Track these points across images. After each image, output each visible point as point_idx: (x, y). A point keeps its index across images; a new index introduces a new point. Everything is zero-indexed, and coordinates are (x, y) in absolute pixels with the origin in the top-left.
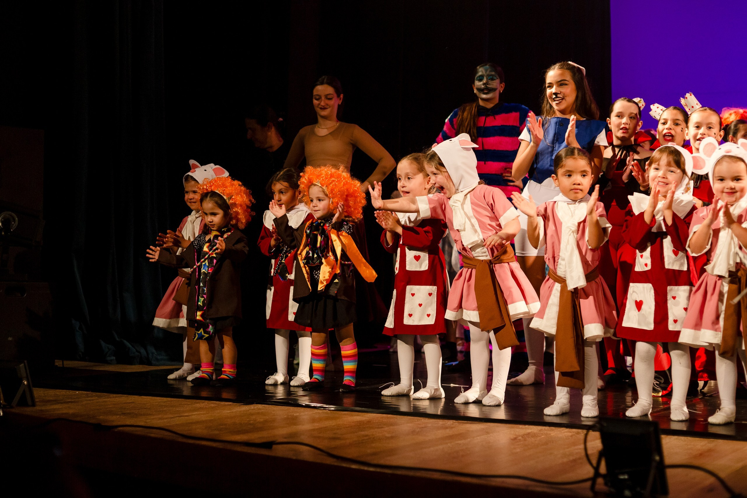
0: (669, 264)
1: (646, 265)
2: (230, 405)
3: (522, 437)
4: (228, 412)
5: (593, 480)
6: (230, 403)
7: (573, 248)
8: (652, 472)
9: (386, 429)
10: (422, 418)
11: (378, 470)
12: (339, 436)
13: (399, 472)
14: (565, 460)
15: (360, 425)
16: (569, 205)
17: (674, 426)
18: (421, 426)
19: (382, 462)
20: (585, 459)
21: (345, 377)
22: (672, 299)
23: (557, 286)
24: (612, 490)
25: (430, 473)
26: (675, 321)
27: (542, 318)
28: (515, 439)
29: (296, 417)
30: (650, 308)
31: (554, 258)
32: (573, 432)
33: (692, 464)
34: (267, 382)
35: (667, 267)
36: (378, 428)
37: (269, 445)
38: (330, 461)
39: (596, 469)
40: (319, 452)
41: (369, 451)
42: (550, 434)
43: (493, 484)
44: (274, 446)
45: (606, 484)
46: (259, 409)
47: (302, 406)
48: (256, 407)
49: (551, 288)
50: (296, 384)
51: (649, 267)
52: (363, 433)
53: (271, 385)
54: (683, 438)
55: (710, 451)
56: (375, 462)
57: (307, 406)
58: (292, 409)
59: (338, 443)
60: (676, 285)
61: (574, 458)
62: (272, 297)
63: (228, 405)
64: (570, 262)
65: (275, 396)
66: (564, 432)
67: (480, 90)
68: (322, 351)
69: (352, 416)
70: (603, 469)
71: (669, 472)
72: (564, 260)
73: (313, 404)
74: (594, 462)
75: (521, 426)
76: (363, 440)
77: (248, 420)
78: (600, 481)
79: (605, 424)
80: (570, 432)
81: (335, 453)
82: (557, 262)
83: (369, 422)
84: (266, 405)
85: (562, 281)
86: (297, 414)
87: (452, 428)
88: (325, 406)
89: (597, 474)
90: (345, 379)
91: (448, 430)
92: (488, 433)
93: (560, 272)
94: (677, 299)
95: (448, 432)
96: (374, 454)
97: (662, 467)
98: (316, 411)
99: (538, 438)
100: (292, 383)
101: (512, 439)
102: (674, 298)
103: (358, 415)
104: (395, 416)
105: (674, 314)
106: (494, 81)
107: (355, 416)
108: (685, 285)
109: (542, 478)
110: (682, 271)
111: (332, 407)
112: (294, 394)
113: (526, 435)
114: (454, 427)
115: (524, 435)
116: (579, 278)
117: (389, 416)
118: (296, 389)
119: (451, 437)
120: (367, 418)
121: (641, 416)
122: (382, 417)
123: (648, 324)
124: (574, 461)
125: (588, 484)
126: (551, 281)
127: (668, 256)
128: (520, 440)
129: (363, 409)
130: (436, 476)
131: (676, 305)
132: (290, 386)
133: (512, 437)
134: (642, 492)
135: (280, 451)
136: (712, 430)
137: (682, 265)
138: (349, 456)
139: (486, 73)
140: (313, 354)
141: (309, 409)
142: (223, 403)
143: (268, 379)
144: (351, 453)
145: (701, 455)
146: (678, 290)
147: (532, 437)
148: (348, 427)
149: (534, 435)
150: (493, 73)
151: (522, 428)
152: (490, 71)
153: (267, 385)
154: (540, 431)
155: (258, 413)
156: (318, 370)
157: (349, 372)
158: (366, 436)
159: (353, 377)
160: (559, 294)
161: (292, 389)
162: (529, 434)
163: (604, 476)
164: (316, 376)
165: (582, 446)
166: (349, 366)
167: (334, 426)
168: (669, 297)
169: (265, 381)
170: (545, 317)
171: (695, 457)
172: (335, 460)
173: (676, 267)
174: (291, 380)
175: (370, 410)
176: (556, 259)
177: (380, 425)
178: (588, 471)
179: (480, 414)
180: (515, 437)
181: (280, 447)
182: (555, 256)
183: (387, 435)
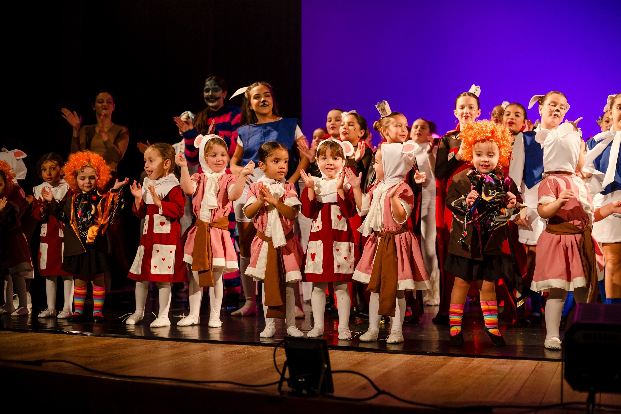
0: (334, 226)
1: (318, 227)
2: (10, 333)
3: (231, 353)
4: (8, 338)
5: (280, 383)
6: (10, 332)
7: (276, 217)
8: (322, 376)
9: (130, 349)
10: (157, 341)
11: (122, 379)
12: (93, 355)
13: (137, 381)
14: (261, 369)
15: (110, 347)
16: (271, 185)
17: (341, 344)
18: (156, 347)
19: (126, 373)
20: (275, 368)
21: (94, 310)
22: (336, 251)
23: (266, 245)
24: (294, 390)
25: (162, 380)
26: (339, 267)
27: (255, 267)
28: (225, 354)
29: (61, 341)
30: (320, 258)
31: (262, 223)
32: (268, 349)
33: (352, 370)
34: (39, 316)
35: (333, 227)
36: (123, 348)
37: (39, 363)
38: (86, 374)
39: (283, 375)
40: (78, 367)
41: (116, 366)
42: (251, 351)
43: (208, 387)
44: (44, 364)
45: (289, 386)
46: (33, 336)
47: (66, 333)
48: (30, 335)
49: (260, 245)
50: (62, 317)
51: (320, 228)
52: (112, 352)
53: (42, 318)
54: (346, 352)
55: (365, 360)
56: (120, 374)
57: (70, 333)
58: (58, 335)
59: (92, 360)
60: (339, 241)
61: (268, 368)
62: (46, 252)
63: (9, 333)
64: (275, 228)
65: (45, 326)
66: (262, 349)
67: (208, 99)
68: (82, 292)
69: (104, 340)
70: (287, 375)
71: (334, 376)
72: (270, 225)
73: (74, 332)
74: (281, 370)
75: (230, 345)
76: (112, 358)
77: (24, 344)
78: (285, 383)
79: (288, 342)
80: (266, 349)
81: (90, 367)
82: (266, 227)
83: (117, 344)
84: (38, 333)
85: (269, 240)
86: (62, 339)
87: (179, 348)
88: (83, 333)
89: (283, 378)
90: (94, 312)
91: (176, 350)
92: (205, 351)
93: (267, 234)
94: (339, 250)
95: (176, 351)
96: (120, 368)
97: (329, 372)
98: (77, 336)
99: (243, 354)
100: (59, 316)
101: (223, 355)
102: (338, 250)
103: (109, 340)
104: (137, 340)
105: (338, 262)
106: (218, 92)
107: (106, 340)
108: (345, 241)
109: (244, 383)
110: (343, 231)
111: (89, 334)
112: (60, 324)
113: (233, 351)
114: (181, 347)
115: (232, 352)
116: (281, 239)
117: (132, 339)
118: (62, 321)
119: (178, 354)
120: (116, 342)
121: (317, 337)
122: (127, 341)
123: (319, 270)
124: (268, 369)
125: (277, 386)
126: (260, 240)
127: (334, 220)
128: (229, 355)
129: (113, 335)
130: (166, 383)
131: (340, 255)
132: (58, 318)
133: (223, 353)
134: (315, 390)
135: (47, 367)
136: (362, 346)
137: (343, 226)
138: (100, 370)
139: (211, 86)
140: (75, 294)
141: (71, 335)
142: (4, 332)
143: (41, 313)
144: (103, 367)
145: (359, 364)
146: (340, 244)
147: (238, 353)
148: (101, 348)
149: (239, 352)
150: (217, 86)
151: (231, 347)
152: (215, 85)
153: (40, 318)
154: (244, 348)
155: (32, 339)
156: (79, 306)
157: (98, 307)
158: (115, 354)
159: (100, 311)
160: (267, 250)
161: (59, 321)
162: (236, 351)
163: (288, 380)
164: (77, 311)
165: (273, 359)
166: (97, 302)
167: (90, 348)
168: (334, 249)
169: (38, 315)
170: (257, 266)
171: (355, 365)
172: (89, 373)
173: (340, 228)
174: (58, 314)
175: (118, 335)
176: (264, 225)
177: (125, 346)
178: (277, 377)
179: (199, 338)
180: (225, 353)
181: (48, 363)
182: (264, 222)
183: (130, 354)
